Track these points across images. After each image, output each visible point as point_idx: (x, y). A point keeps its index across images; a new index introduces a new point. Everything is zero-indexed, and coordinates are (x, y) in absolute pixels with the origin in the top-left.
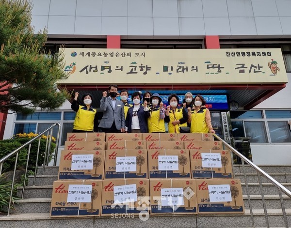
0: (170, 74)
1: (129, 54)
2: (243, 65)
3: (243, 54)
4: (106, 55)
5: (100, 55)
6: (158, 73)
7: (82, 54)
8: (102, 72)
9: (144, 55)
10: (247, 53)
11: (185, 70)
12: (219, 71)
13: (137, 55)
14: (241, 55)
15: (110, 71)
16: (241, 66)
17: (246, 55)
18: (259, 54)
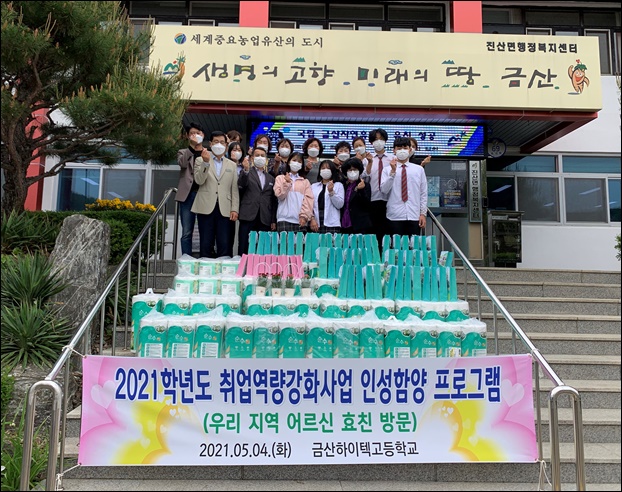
0: (372, 85)
1: (291, 41)
2: (519, 70)
3: (522, 47)
4: (243, 41)
5: (231, 40)
6: (346, 83)
7: (197, 38)
8: (237, 77)
9: (319, 42)
10: (530, 45)
11: (402, 78)
12: (470, 82)
13: (306, 42)
14: (517, 48)
15: (252, 77)
16: (515, 72)
17: (527, 49)
18: (553, 48)
